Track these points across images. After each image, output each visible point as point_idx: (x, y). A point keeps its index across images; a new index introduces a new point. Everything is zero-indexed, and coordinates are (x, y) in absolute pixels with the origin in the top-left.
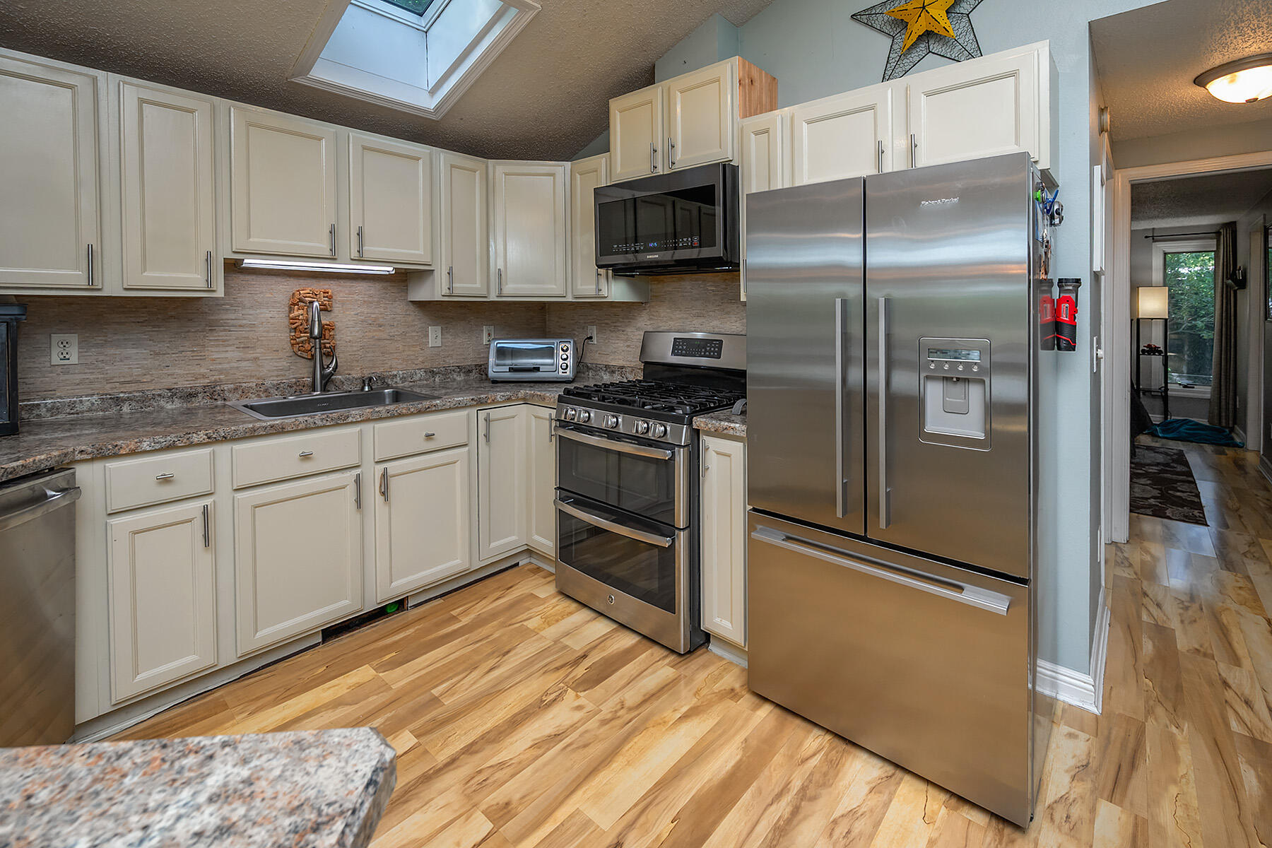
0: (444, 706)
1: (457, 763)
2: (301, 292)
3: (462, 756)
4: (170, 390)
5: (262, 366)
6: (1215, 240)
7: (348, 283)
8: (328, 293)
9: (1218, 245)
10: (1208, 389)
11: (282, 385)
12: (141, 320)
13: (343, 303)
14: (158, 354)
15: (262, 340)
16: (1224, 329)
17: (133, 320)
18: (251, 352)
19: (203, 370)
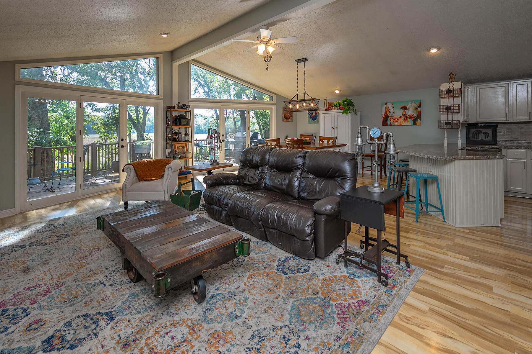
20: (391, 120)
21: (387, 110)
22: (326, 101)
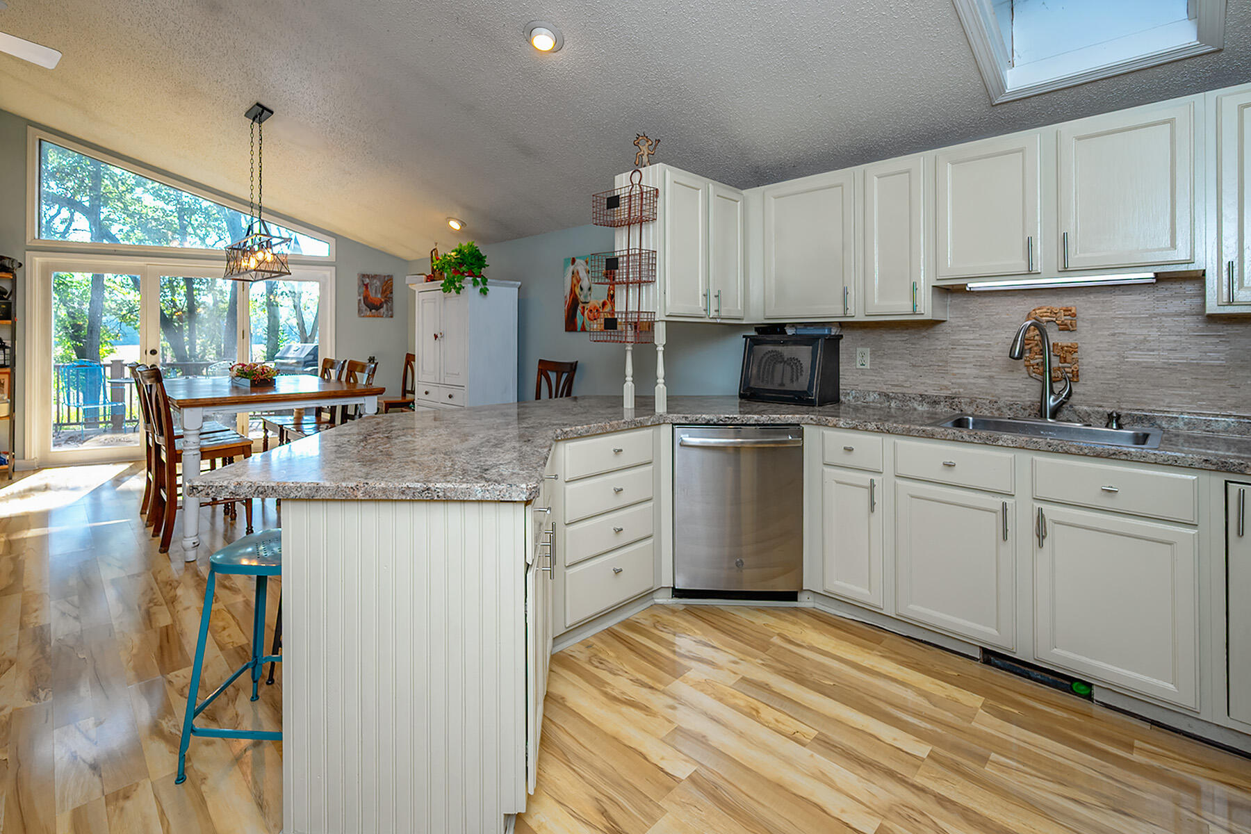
0: (982, 769)
1: (921, 794)
2: (1037, 312)
3: (932, 796)
4: (921, 395)
5: (996, 385)
7: (1101, 298)
8: (1070, 311)
11: (1015, 406)
12: (904, 339)
13: (1093, 322)
14: (914, 366)
15: (997, 360)
17: (899, 338)
18: (987, 370)
19: (946, 383)
20: (583, 314)
21: (575, 282)
22: (437, 254)
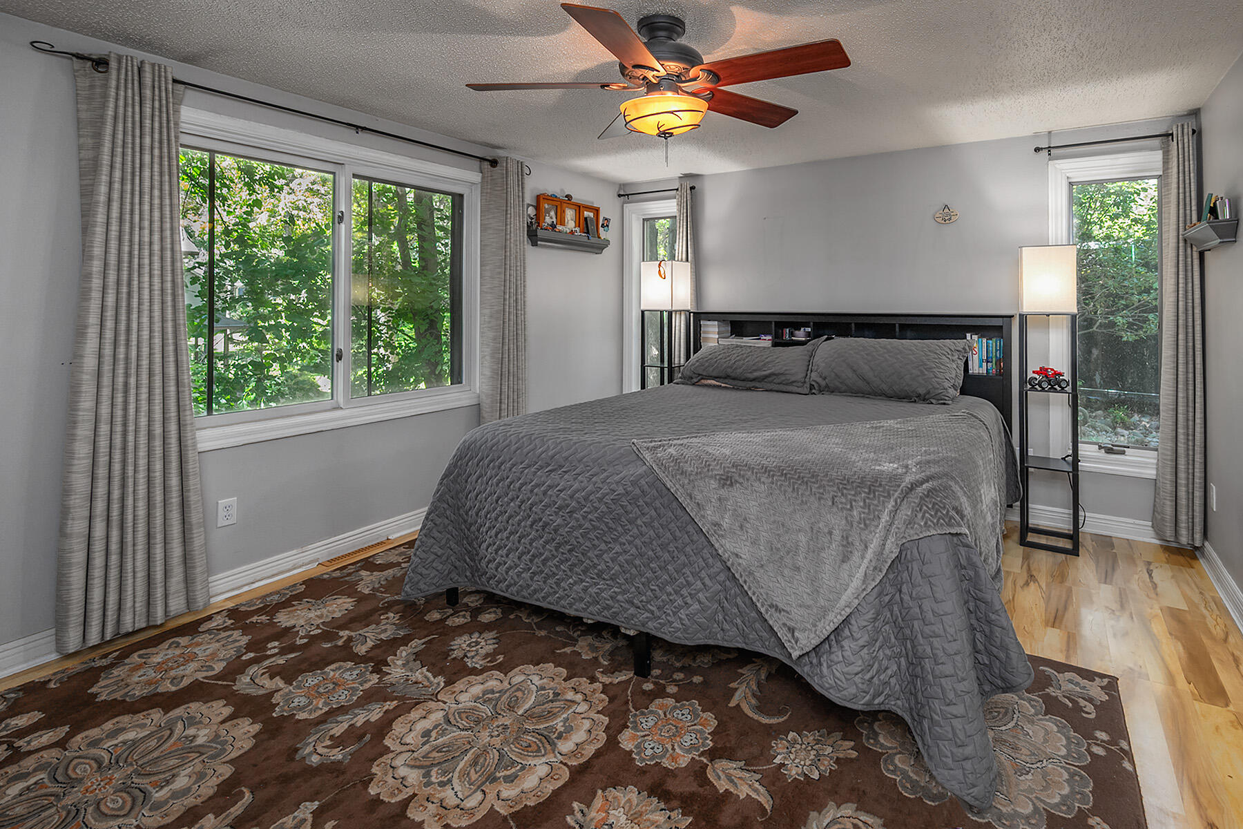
6: (1161, 152)
9: (1166, 162)
10: (1150, 458)
16: (1181, 336)
